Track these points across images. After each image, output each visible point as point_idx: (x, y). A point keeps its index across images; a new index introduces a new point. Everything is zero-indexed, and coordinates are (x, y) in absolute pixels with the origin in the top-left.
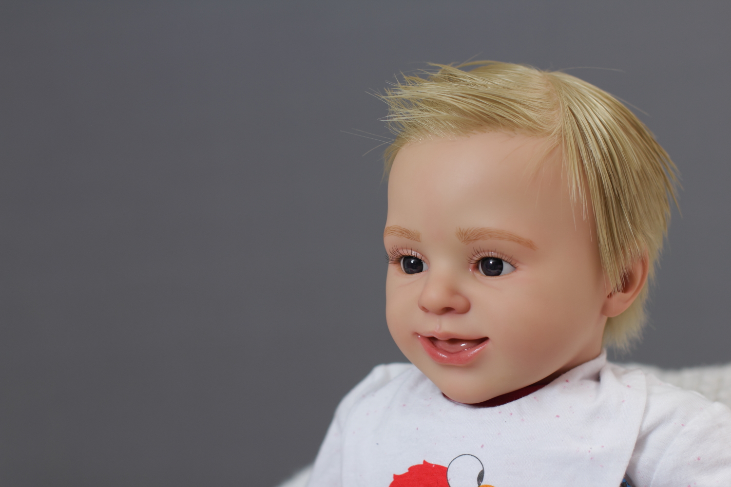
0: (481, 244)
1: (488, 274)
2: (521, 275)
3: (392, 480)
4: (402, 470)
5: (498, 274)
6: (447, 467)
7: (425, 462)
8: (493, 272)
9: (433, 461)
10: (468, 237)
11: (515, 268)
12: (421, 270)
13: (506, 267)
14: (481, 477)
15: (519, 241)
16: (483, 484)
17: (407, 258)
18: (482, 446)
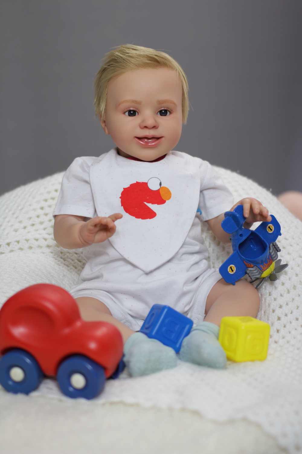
0: (165, 105)
1: (161, 115)
2: (172, 115)
3: (123, 190)
4: (127, 185)
5: (165, 115)
6: (147, 182)
7: (137, 182)
8: (164, 115)
9: (141, 181)
10: (160, 102)
11: (170, 113)
12: (135, 115)
13: (168, 113)
14: (160, 184)
15: (175, 104)
16: (162, 186)
17: (130, 111)
18: (159, 174)
